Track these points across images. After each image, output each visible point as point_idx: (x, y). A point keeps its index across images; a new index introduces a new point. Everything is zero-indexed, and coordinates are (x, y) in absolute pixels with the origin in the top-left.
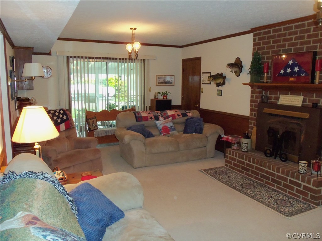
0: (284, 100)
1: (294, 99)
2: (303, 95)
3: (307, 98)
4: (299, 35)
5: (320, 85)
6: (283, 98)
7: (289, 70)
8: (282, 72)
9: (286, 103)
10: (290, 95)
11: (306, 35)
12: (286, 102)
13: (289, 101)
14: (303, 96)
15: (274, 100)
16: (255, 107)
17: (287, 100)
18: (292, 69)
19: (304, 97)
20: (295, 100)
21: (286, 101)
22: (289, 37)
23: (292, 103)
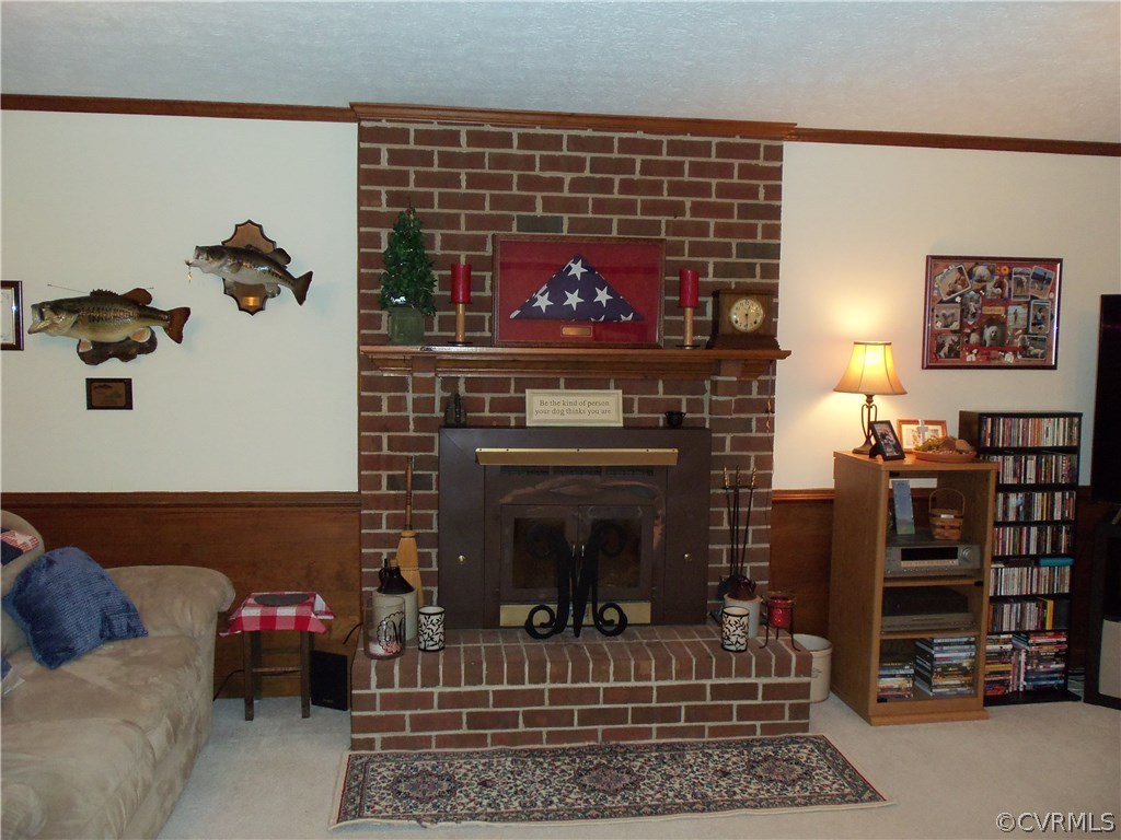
0: (544, 408)
1: (590, 404)
2: (616, 388)
3: (636, 398)
4: (587, 173)
5: (697, 352)
6: (542, 403)
7: (573, 299)
8: (543, 302)
9: (558, 421)
10: (566, 388)
11: (617, 179)
12: (557, 417)
13: (569, 411)
14: (620, 392)
15: (490, 411)
16: (389, 449)
17: (561, 407)
18: (589, 295)
19: (623, 393)
20: (592, 408)
21: (554, 412)
22: (547, 174)
23: (584, 417)
